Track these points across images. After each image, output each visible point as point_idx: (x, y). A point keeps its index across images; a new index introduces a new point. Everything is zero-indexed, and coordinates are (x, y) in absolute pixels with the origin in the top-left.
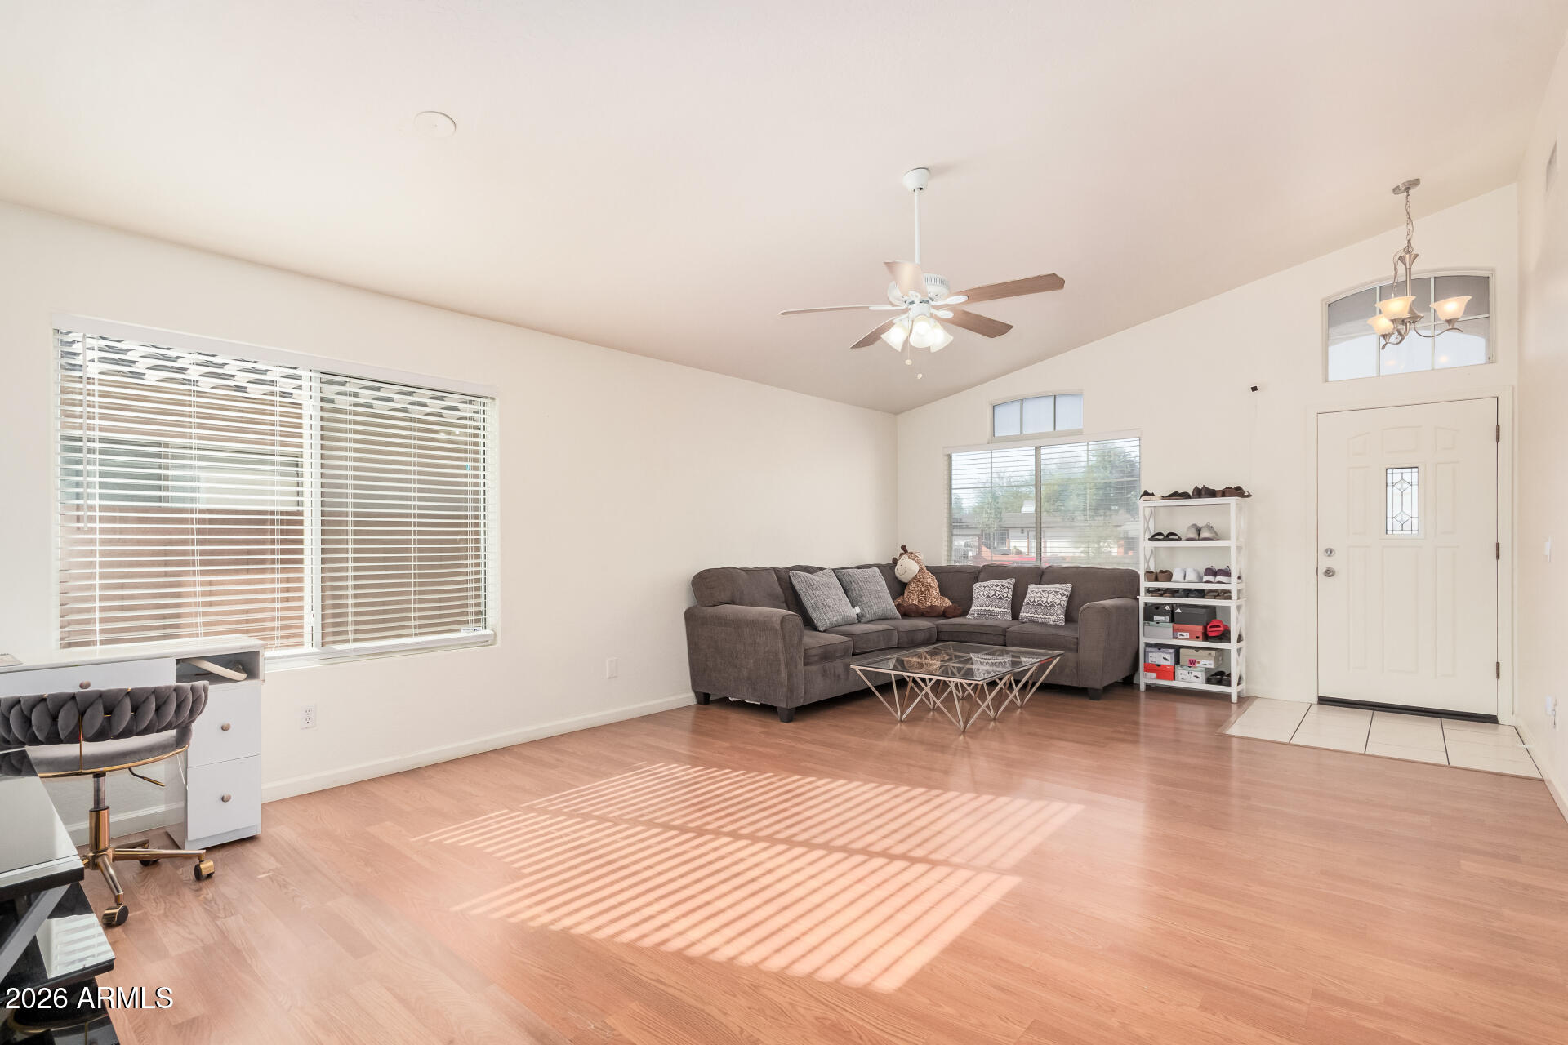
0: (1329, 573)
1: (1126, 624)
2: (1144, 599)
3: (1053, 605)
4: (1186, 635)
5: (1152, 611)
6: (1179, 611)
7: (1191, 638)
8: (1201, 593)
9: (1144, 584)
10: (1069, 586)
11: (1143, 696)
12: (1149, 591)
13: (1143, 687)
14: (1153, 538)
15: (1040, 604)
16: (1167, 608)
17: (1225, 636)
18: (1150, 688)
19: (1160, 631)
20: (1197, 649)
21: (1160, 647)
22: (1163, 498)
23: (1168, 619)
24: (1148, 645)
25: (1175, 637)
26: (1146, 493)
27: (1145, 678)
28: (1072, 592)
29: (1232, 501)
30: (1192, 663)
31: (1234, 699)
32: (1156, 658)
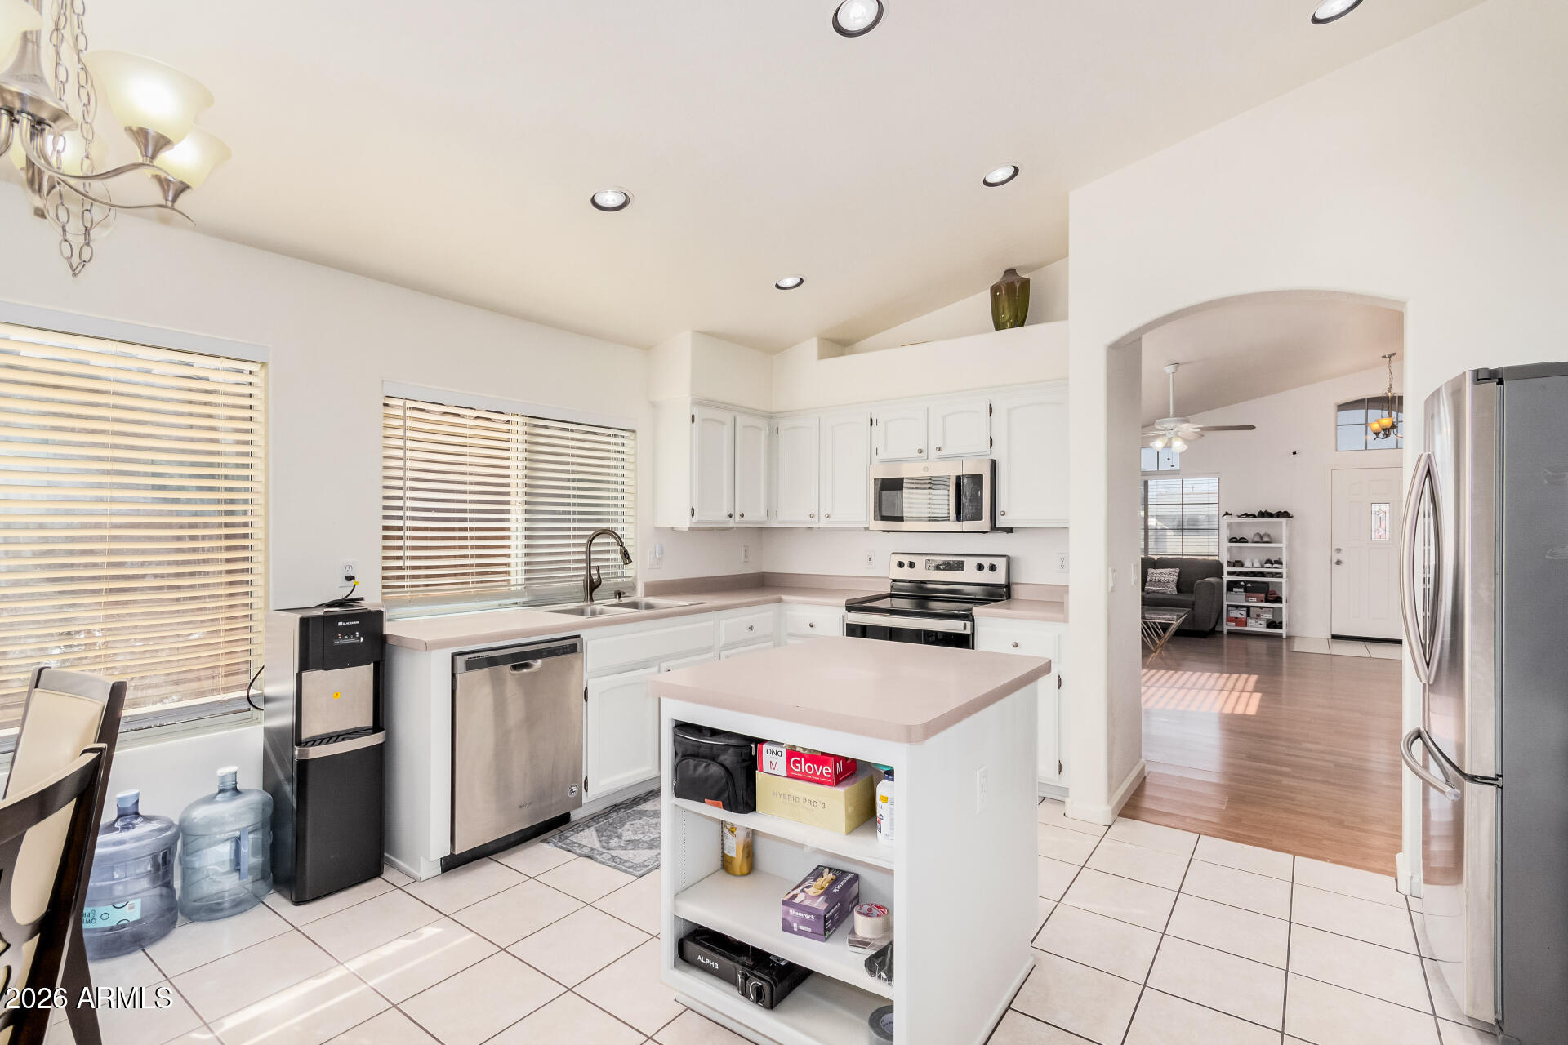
0: (1338, 562)
1: (1216, 592)
2: (1226, 578)
3: (1169, 582)
4: (1254, 599)
5: (1232, 585)
6: (1249, 585)
7: (1258, 601)
8: (1262, 575)
9: (1226, 569)
10: (1178, 570)
11: (1225, 637)
12: (1230, 573)
13: (1225, 632)
14: (1230, 541)
15: (1160, 581)
16: (1242, 583)
17: (1279, 600)
18: (1231, 633)
19: (1239, 597)
20: (1261, 608)
21: (1237, 607)
22: (1239, 517)
23: (1242, 590)
24: (1228, 606)
25: (1247, 601)
26: (1227, 514)
27: (1227, 626)
28: (1180, 573)
29: (1284, 520)
30: (1258, 616)
31: (1284, 637)
32: (1235, 613)
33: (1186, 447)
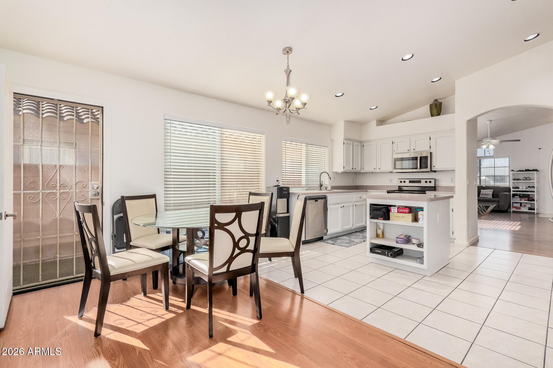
1: (508, 198)
2: (512, 193)
3: (489, 194)
4: (523, 200)
5: (514, 195)
6: (521, 195)
7: (525, 201)
8: (527, 191)
9: (512, 190)
10: (493, 190)
11: (512, 214)
12: (513, 191)
13: (512, 211)
14: (514, 180)
15: (485, 194)
16: (519, 194)
17: (533, 200)
18: (514, 212)
19: (517, 199)
20: (526, 203)
21: (516, 203)
22: (517, 171)
23: (519, 197)
24: (513, 202)
25: (520, 201)
26: (512, 170)
27: (512, 210)
28: (493, 192)
29: (535, 172)
30: (525, 206)
31: (536, 213)
32: (515, 205)
33: (495, 147)
